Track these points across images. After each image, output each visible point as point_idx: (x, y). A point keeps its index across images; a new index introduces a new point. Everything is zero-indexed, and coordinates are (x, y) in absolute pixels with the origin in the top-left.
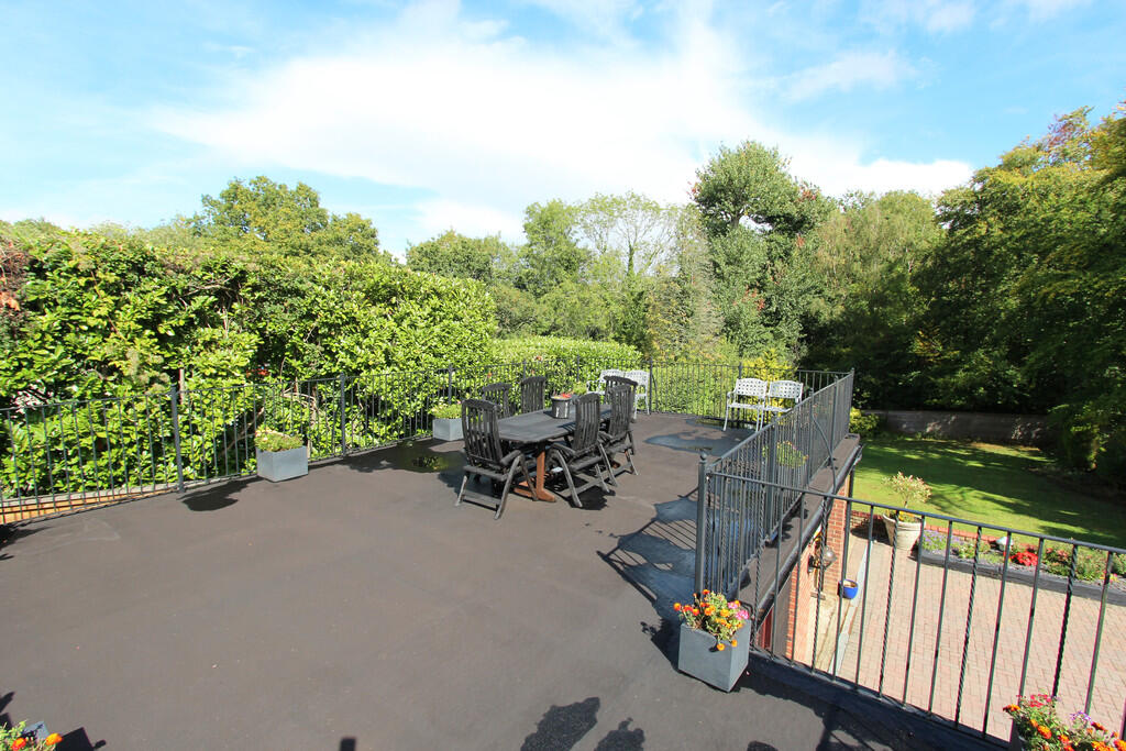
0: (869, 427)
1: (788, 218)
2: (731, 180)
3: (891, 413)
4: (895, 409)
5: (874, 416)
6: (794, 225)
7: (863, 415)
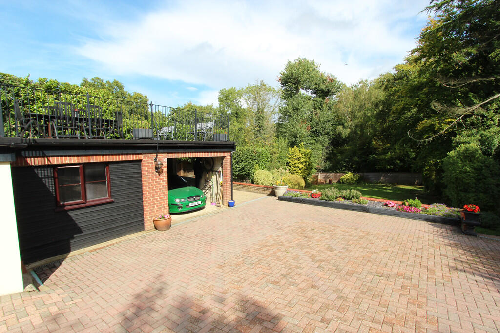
0: (355, 180)
1: (322, 91)
2: (292, 74)
3: (365, 174)
4: (367, 172)
5: (358, 175)
6: (324, 93)
7: (353, 175)
